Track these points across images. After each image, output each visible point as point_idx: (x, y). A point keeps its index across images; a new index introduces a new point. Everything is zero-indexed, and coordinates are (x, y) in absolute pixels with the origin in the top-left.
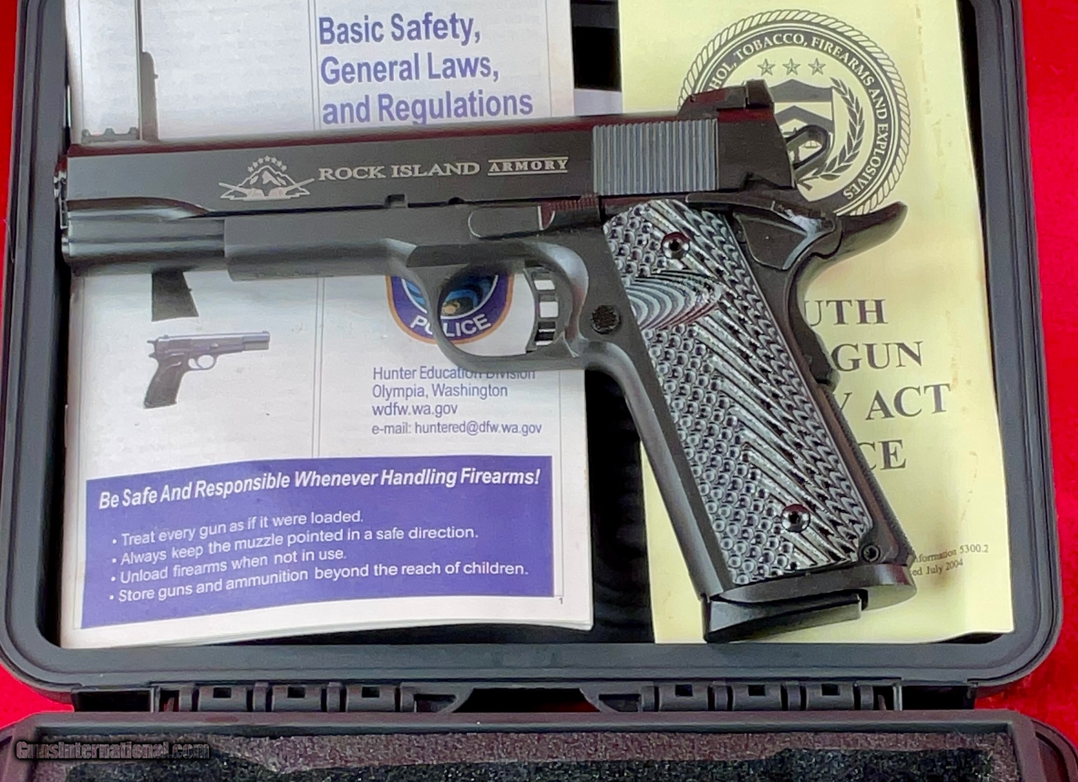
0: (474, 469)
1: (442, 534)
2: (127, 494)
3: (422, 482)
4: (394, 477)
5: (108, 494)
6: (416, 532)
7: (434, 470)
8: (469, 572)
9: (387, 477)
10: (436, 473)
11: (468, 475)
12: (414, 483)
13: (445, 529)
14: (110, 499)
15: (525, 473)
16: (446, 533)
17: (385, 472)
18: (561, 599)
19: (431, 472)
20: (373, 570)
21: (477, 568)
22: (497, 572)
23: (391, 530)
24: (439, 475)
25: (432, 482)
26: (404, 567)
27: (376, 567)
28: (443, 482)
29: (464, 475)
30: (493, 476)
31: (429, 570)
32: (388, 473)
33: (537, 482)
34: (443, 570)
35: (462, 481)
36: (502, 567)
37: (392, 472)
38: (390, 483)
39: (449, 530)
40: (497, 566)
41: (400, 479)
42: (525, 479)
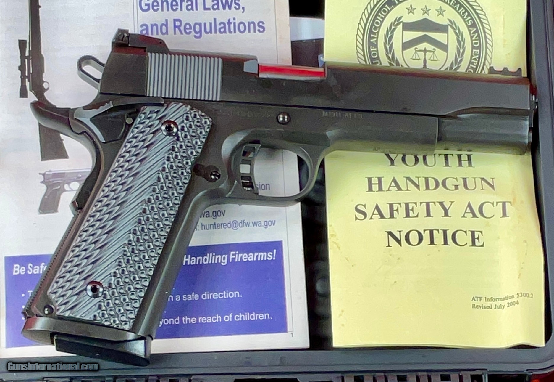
0: (237, 252)
1: (221, 295)
2: (30, 266)
3: (207, 262)
4: (191, 260)
5: (18, 266)
6: (205, 295)
7: (214, 254)
8: (238, 320)
9: (187, 260)
10: (215, 256)
11: (234, 257)
12: (202, 263)
13: (223, 292)
14: (20, 269)
15: (267, 253)
18: (292, 334)
19: (212, 256)
21: (242, 317)
22: (254, 319)
23: (191, 294)
24: (217, 257)
25: (213, 262)
26: (200, 318)
27: (184, 319)
28: (219, 262)
29: (231, 257)
30: (249, 256)
31: (214, 319)
33: (274, 259)
34: (222, 319)
35: (231, 261)
36: (257, 315)
37: (189, 256)
38: (189, 264)
39: (225, 293)
40: (254, 315)
41: (194, 261)
42: (267, 256)
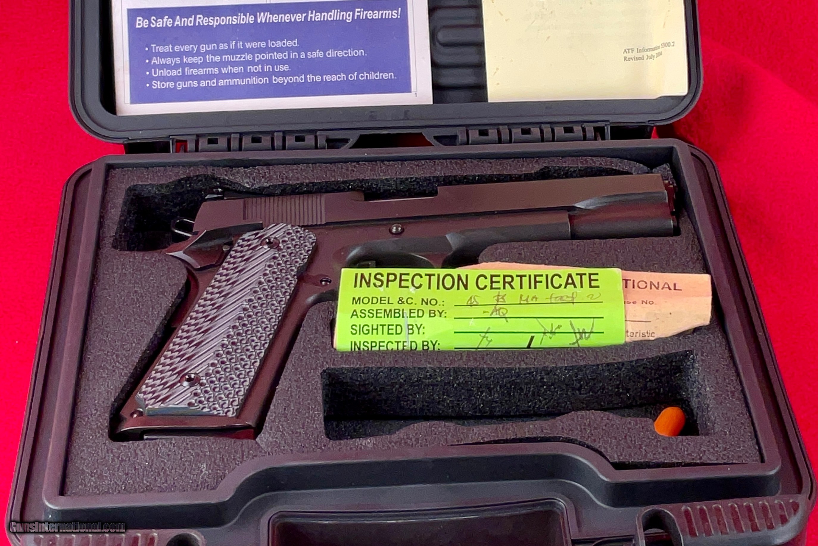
0: (362, 10)
1: (346, 53)
2: (153, 19)
3: (332, 19)
4: (315, 16)
5: (141, 18)
6: (330, 52)
7: (339, 11)
8: (363, 79)
9: (312, 15)
10: (340, 13)
11: (359, 14)
12: (327, 19)
13: (348, 50)
14: (143, 22)
15: (392, 11)
16: (348, 53)
17: (310, 12)
18: (416, 94)
19: (337, 12)
20: (307, 78)
21: (367, 76)
22: (378, 78)
23: (316, 51)
24: (342, 13)
25: (338, 19)
26: (324, 76)
27: (308, 76)
28: (344, 18)
29: (356, 14)
30: (373, 14)
31: (339, 78)
32: (312, 13)
33: (399, 17)
34: (347, 78)
35: (356, 18)
36: (381, 74)
37: (314, 11)
38: (313, 20)
40: (378, 74)
41: (319, 17)
42: (392, 15)
